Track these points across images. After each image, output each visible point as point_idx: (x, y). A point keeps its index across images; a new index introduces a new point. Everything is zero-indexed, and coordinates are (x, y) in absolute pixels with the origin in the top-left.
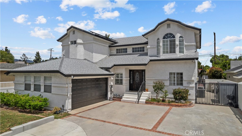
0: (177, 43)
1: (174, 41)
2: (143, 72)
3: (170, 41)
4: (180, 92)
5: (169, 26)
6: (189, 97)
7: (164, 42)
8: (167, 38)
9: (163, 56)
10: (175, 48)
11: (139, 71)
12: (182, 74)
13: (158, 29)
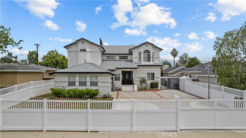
0: (151, 56)
2: (131, 73)
6: (159, 86)
7: (144, 55)
8: (146, 53)
10: (150, 59)
11: (128, 72)
12: (154, 74)
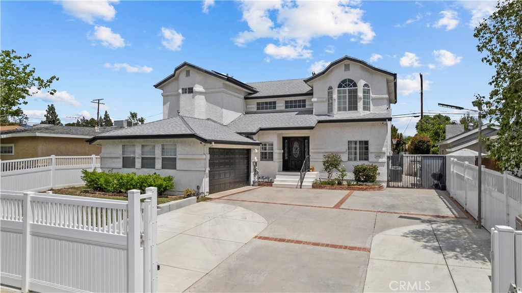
0: (360, 94)
1: (356, 91)
2: (306, 141)
3: (350, 92)
4: (364, 170)
5: (347, 67)
6: (378, 178)
7: (339, 92)
8: (344, 87)
9: (337, 115)
10: (356, 103)
11: (299, 139)
12: (366, 143)
13: (330, 72)
